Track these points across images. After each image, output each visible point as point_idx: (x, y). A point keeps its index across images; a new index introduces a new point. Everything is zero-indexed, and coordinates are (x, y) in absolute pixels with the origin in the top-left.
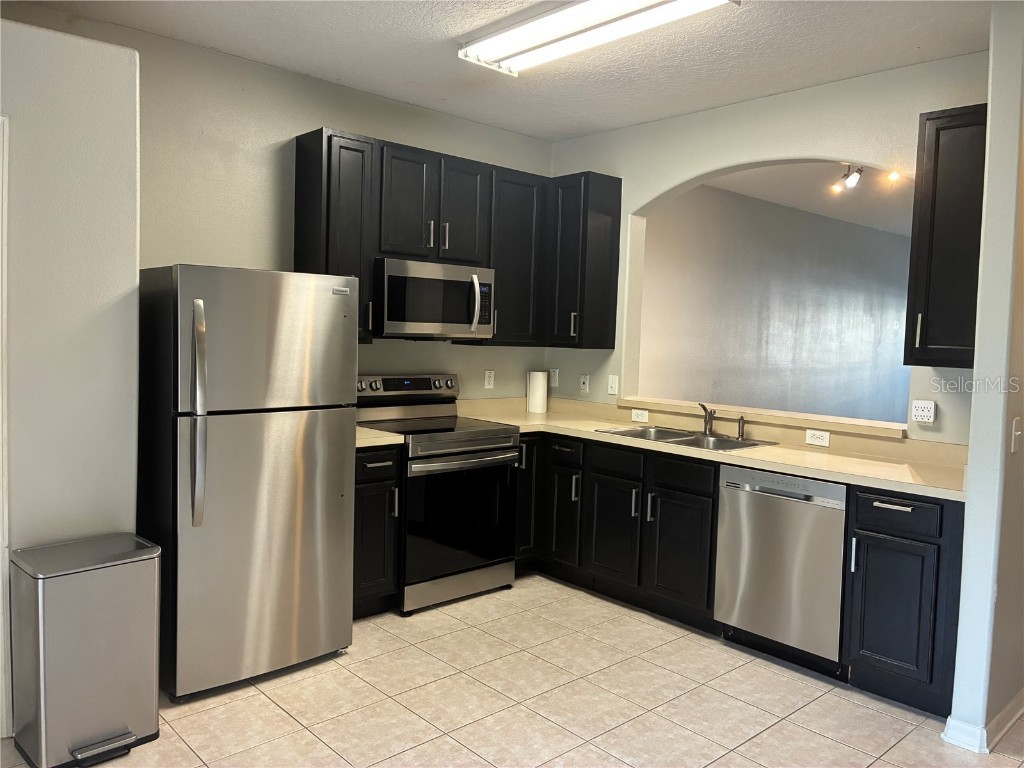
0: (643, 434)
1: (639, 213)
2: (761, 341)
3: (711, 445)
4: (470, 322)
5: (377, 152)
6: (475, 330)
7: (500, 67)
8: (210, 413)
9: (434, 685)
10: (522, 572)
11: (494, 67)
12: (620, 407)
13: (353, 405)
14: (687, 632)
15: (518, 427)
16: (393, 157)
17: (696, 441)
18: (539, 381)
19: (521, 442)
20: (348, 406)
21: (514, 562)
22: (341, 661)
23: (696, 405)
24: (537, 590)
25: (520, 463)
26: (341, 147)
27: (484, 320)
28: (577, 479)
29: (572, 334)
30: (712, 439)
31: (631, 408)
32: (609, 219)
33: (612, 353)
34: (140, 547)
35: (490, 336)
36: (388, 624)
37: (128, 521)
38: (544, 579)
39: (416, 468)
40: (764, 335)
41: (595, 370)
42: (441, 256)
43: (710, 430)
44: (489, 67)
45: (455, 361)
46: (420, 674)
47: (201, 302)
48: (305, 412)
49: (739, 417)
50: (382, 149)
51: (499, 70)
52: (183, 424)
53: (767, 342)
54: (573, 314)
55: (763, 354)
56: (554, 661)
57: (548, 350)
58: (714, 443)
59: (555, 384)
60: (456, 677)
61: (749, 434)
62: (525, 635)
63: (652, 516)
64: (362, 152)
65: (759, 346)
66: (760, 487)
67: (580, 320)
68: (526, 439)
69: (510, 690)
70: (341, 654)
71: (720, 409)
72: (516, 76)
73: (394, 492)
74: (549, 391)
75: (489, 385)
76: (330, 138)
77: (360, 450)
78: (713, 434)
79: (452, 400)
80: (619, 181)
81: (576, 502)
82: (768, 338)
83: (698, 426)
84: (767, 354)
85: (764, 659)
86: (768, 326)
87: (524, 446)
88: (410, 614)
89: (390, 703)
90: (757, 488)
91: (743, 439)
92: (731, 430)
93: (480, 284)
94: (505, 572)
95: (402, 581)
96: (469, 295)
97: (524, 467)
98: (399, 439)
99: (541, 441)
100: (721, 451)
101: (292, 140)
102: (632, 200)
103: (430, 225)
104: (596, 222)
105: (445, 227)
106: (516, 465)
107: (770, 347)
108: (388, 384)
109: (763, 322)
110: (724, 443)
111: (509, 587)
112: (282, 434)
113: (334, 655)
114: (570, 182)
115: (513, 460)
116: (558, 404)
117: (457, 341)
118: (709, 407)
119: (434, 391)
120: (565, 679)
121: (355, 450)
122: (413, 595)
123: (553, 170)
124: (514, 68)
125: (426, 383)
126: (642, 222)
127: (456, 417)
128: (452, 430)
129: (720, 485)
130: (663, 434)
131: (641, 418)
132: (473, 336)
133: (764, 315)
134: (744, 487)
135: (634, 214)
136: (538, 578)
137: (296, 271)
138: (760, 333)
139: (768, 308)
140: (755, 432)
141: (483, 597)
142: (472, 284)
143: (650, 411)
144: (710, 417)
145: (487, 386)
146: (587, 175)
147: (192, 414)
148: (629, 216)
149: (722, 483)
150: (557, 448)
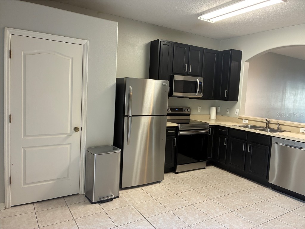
0: (246, 127)
1: (247, 61)
2: (283, 99)
3: (268, 131)
4: (196, 93)
5: (173, 45)
6: (197, 95)
7: (210, 21)
8: (132, 116)
9: (187, 192)
10: (208, 164)
11: (208, 21)
12: (239, 119)
13: (166, 115)
14: (259, 185)
15: (209, 123)
16: (177, 47)
17: (264, 129)
18: (214, 110)
19: (210, 127)
20: (165, 115)
21: (206, 162)
22: (161, 183)
23: (264, 119)
24: (212, 170)
25: (209, 134)
26: (163, 44)
27: (200, 92)
28: (226, 139)
29: (225, 97)
30: (269, 129)
31: (242, 119)
32: (237, 63)
33: (237, 103)
34: (114, 149)
35: (201, 97)
36: (172, 175)
37: (111, 142)
38: (214, 167)
39: (181, 133)
40: (284, 98)
41: (231, 107)
42: (188, 74)
43: (268, 126)
44: (207, 21)
45: (189, 103)
46: (183, 189)
47: (131, 87)
48: (150, 117)
49: (278, 123)
50: (174, 44)
51: (210, 22)
52: (126, 118)
53: (285, 100)
54: (226, 91)
55: (283, 104)
56: (220, 189)
57: (217, 101)
58: (269, 130)
59: (219, 111)
60: (193, 191)
61: (281, 128)
62: (211, 181)
63: (249, 151)
64: (169, 45)
65: (282, 102)
66: (285, 144)
67: (228, 93)
68: (211, 127)
69: (208, 196)
70: (161, 182)
71: (272, 120)
72: (214, 23)
73: (175, 139)
74: (217, 113)
75: (199, 111)
76: (161, 42)
77: (167, 127)
78: (269, 128)
79: (189, 115)
80: (241, 51)
81: (225, 145)
82: (285, 99)
83: (264, 125)
84: (285, 104)
85: (284, 195)
86: (286, 95)
87: (210, 129)
88: (178, 173)
89: (175, 195)
90: (284, 144)
91: (279, 130)
92: (275, 127)
93: (199, 82)
94: (204, 164)
95: (176, 164)
96: (196, 85)
97: (210, 135)
98: (176, 125)
99: (215, 128)
100: (272, 133)
101: (149, 42)
102: (245, 58)
103: (186, 65)
104: (234, 64)
105: (190, 66)
106: (208, 134)
107: (286, 102)
108: (172, 110)
109: (284, 93)
110: (272, 130)
111: (204, 168)
112: (145, 122)
113: (159, 182)
114: (227, 52)
115: (206, 132)
116: (220, 117)
117: (190, 98)
118: (268, 120)
119: (184, 112)
120: (223, 194)
121: (166, 127)
122: (179, 168)
123: (221, 49)
124: (214, 21)
125: (182, 110)
126: (248, 64)
127: (190, 119)
128: (189, 123)
129: (272, 143)
130: (253, 127)
131: (246, 122)
132: (196, 97)
133: (284, 91)
134: (280, 144)
135: (246, 61)
136: (212, 166)
137: (149, 79)
138: (283, 97)
139: (286, 89)
140: (283, 128)
141: (198, 171)
142: (197, 82)
143: (248, 120)
144: (268, 123)
145: (198, 111)
146: (232, 50)
147: (128, 116)
148: (244, 62)
149: (273, 142)
150: (220, 130)
